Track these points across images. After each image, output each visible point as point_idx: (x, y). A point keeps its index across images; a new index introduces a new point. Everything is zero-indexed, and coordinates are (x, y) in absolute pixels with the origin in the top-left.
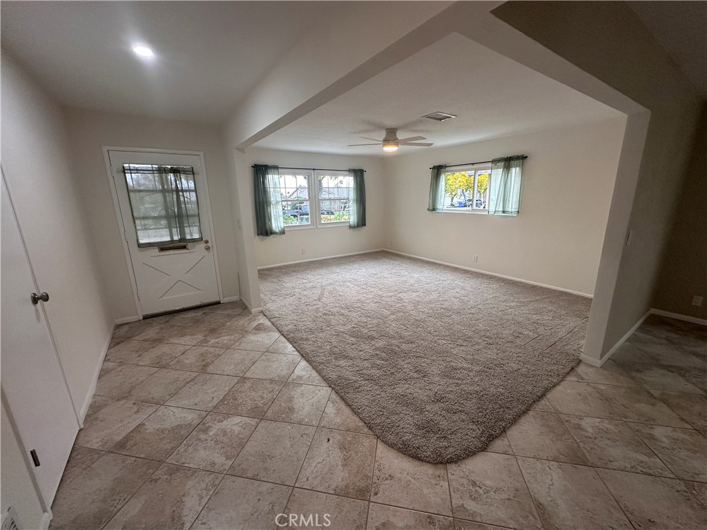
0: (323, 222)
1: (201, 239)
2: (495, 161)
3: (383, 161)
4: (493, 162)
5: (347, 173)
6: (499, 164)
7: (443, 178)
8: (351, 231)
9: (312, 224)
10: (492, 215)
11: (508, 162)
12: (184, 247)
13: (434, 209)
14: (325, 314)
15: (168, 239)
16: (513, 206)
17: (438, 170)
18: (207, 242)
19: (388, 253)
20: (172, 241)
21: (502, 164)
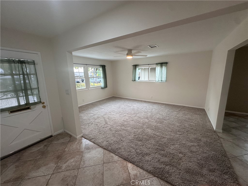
0: (91, 87)
1: (40, 102)
2: (157, 64)
3: (113, 62)
4: (156, 64)
5: (99, 66)
6: (158, 65)
7: (137, 69)
8: (102, 90)
9: (87, 88)
10: (157, 82)
11: (162, 64)
12: (29, 108)
13: (135, 80)
14: (116, 131)
15: (16, 104)
16: (164, 79)
17: (135, 66)
18: (43, 103)
19: (116, 97)
20: (20, 106)
21: (160, 65)
